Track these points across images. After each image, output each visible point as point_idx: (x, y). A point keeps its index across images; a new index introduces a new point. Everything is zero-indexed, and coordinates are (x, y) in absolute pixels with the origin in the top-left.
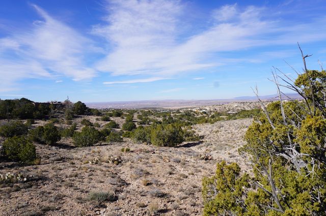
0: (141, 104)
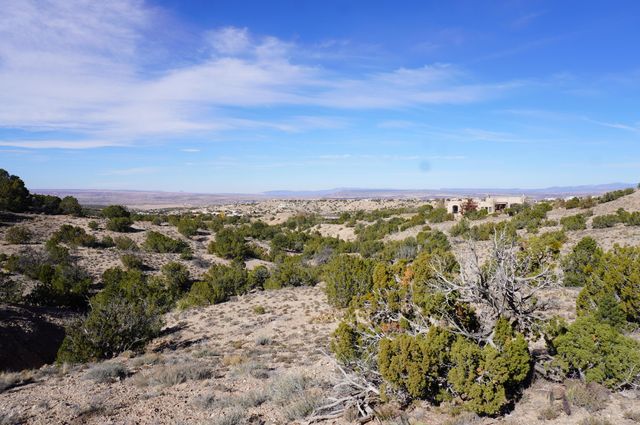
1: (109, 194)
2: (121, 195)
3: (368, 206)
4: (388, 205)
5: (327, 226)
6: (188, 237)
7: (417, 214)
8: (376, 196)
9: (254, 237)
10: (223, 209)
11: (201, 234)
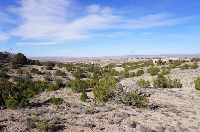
0: (44, 59)
1: (57, 58)
2: (60, 58)
3: (135, 60)
4: (141, 60)
5: (117, 67)
6: (68, 71)
7: (144, 64)
8: (138, 57)
9: (90, 71)
10: (89, 62)
11: (73, 70)
